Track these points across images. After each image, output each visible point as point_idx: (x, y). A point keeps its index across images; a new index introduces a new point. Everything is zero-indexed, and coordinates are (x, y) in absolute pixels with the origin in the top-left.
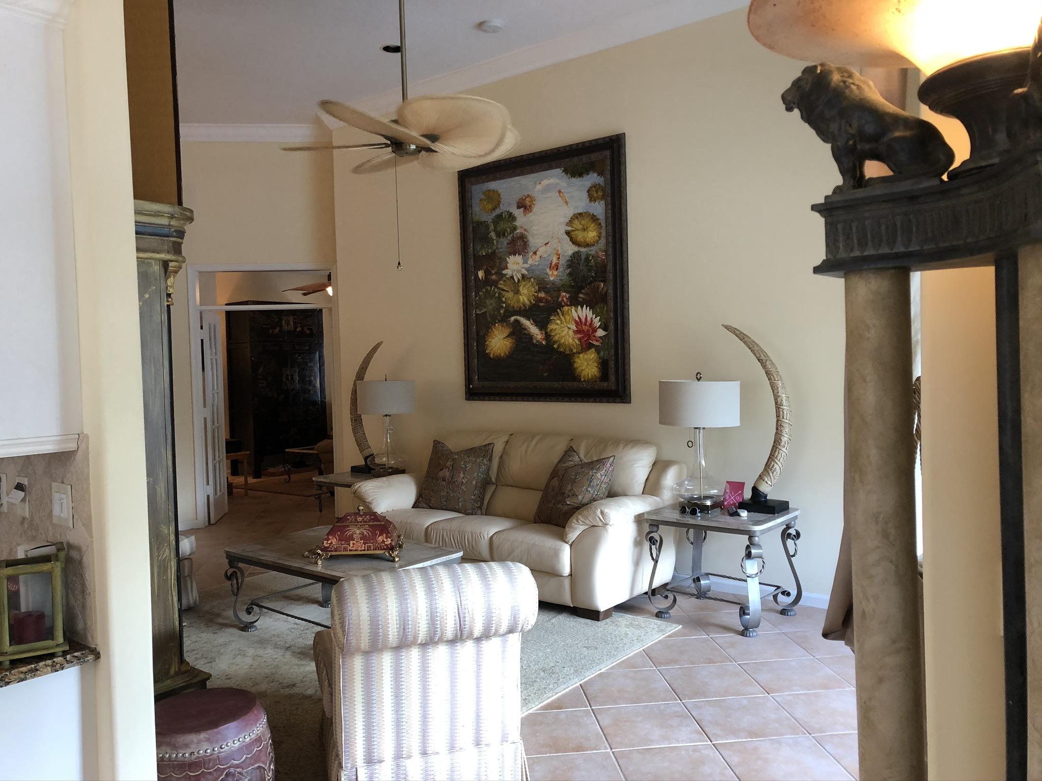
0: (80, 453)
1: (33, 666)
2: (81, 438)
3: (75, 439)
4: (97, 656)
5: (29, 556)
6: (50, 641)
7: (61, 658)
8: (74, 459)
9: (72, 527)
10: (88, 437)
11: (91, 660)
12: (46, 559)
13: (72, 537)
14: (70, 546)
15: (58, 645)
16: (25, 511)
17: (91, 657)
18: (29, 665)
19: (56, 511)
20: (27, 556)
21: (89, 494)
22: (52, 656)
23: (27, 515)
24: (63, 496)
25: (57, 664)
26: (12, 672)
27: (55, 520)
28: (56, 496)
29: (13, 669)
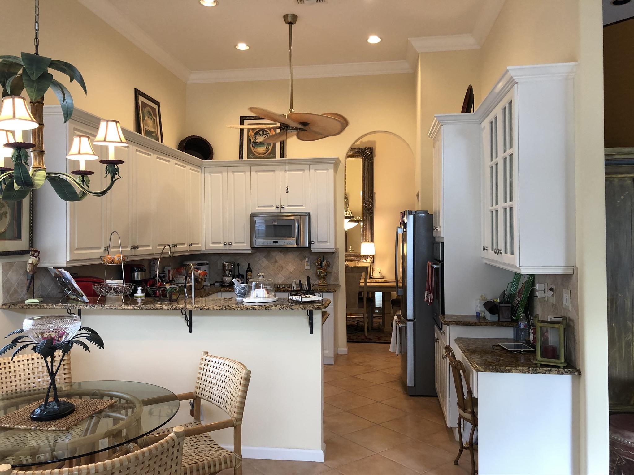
0: (574, 276)
1: (549, 369)
2: (575, 268)
3: (572, 269)
4: (580, 374)
5: (552, 321)
6: (558, 360)
7: (562, 369)
8: (572, 279)
9: (570, 310)
10: (578, 268)
11: (576, 375)
12: (558, 323)
13: (571, 315)
14: (570, 320)
15: (561, 363)
16: (553, 300)
17: (576, 373)
18: (548, 368)
19: (564, 303)
20: (551, 320)
21: (578, 295)
22: (558, 367)
23: (554, 303)
24: (567, 295)
25: (560, 371)
26: (540, 369)
27: (564, 306)
28: (565, 295)
29: (541, 367)
